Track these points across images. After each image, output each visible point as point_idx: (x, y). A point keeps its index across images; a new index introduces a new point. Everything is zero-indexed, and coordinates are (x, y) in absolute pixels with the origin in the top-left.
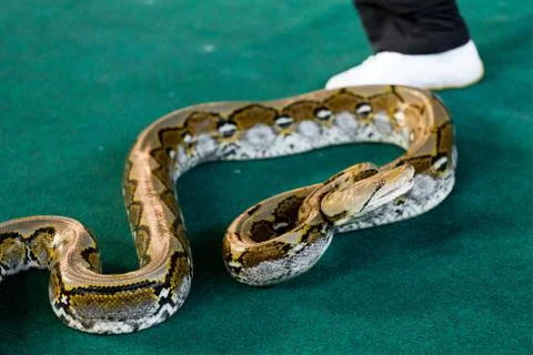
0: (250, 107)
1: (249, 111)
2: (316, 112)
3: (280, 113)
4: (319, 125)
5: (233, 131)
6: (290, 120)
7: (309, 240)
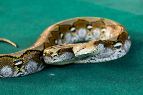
7: (59, 54)
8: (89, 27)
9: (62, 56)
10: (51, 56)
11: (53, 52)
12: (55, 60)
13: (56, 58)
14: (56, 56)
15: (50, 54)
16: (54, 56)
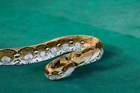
0: (26, 48)
1: (25, 49)
2: (45, 48)
3: (35, 49)
4: (46, 53)
5: (19, 56)
6: (38, 51)
7: (64, 71)
8: (82, 42)
9: (66, 72)
10: (58, 74)
11: (59, 71)
12: (61, 76)
13: (62, 74)
14: (62, 73)
15: (57, 73)
16: (60, 74)
